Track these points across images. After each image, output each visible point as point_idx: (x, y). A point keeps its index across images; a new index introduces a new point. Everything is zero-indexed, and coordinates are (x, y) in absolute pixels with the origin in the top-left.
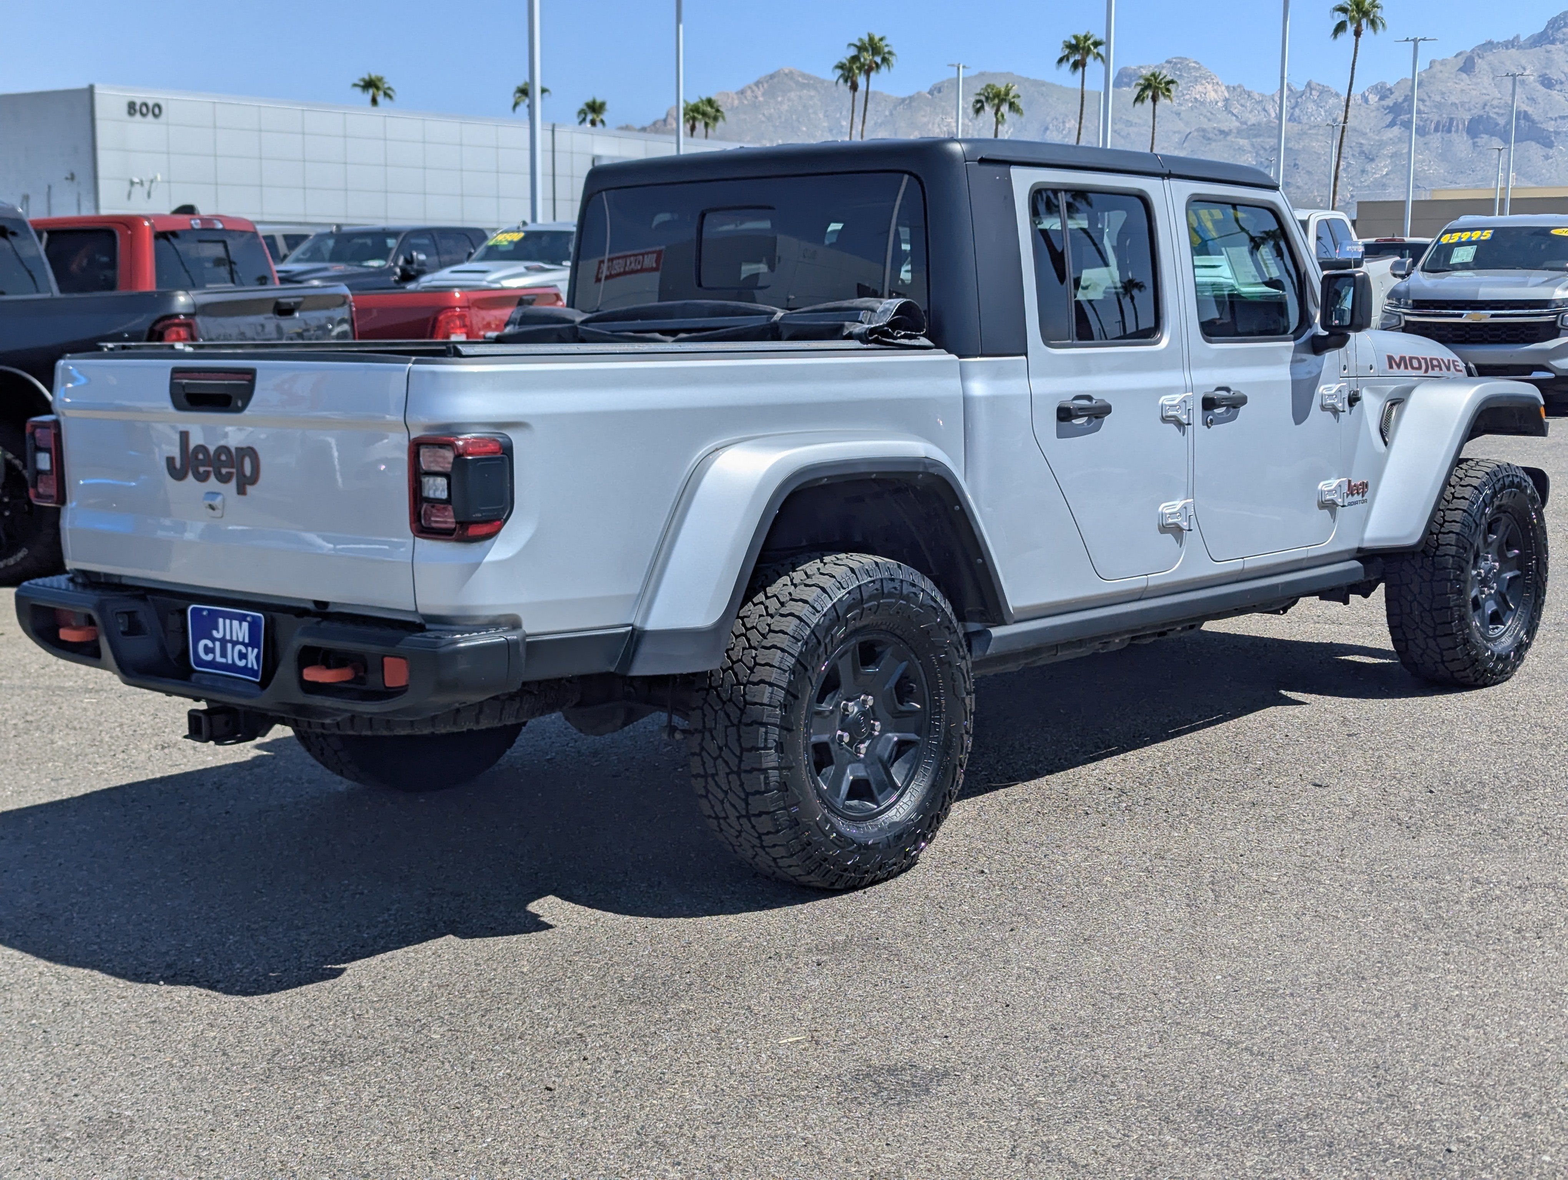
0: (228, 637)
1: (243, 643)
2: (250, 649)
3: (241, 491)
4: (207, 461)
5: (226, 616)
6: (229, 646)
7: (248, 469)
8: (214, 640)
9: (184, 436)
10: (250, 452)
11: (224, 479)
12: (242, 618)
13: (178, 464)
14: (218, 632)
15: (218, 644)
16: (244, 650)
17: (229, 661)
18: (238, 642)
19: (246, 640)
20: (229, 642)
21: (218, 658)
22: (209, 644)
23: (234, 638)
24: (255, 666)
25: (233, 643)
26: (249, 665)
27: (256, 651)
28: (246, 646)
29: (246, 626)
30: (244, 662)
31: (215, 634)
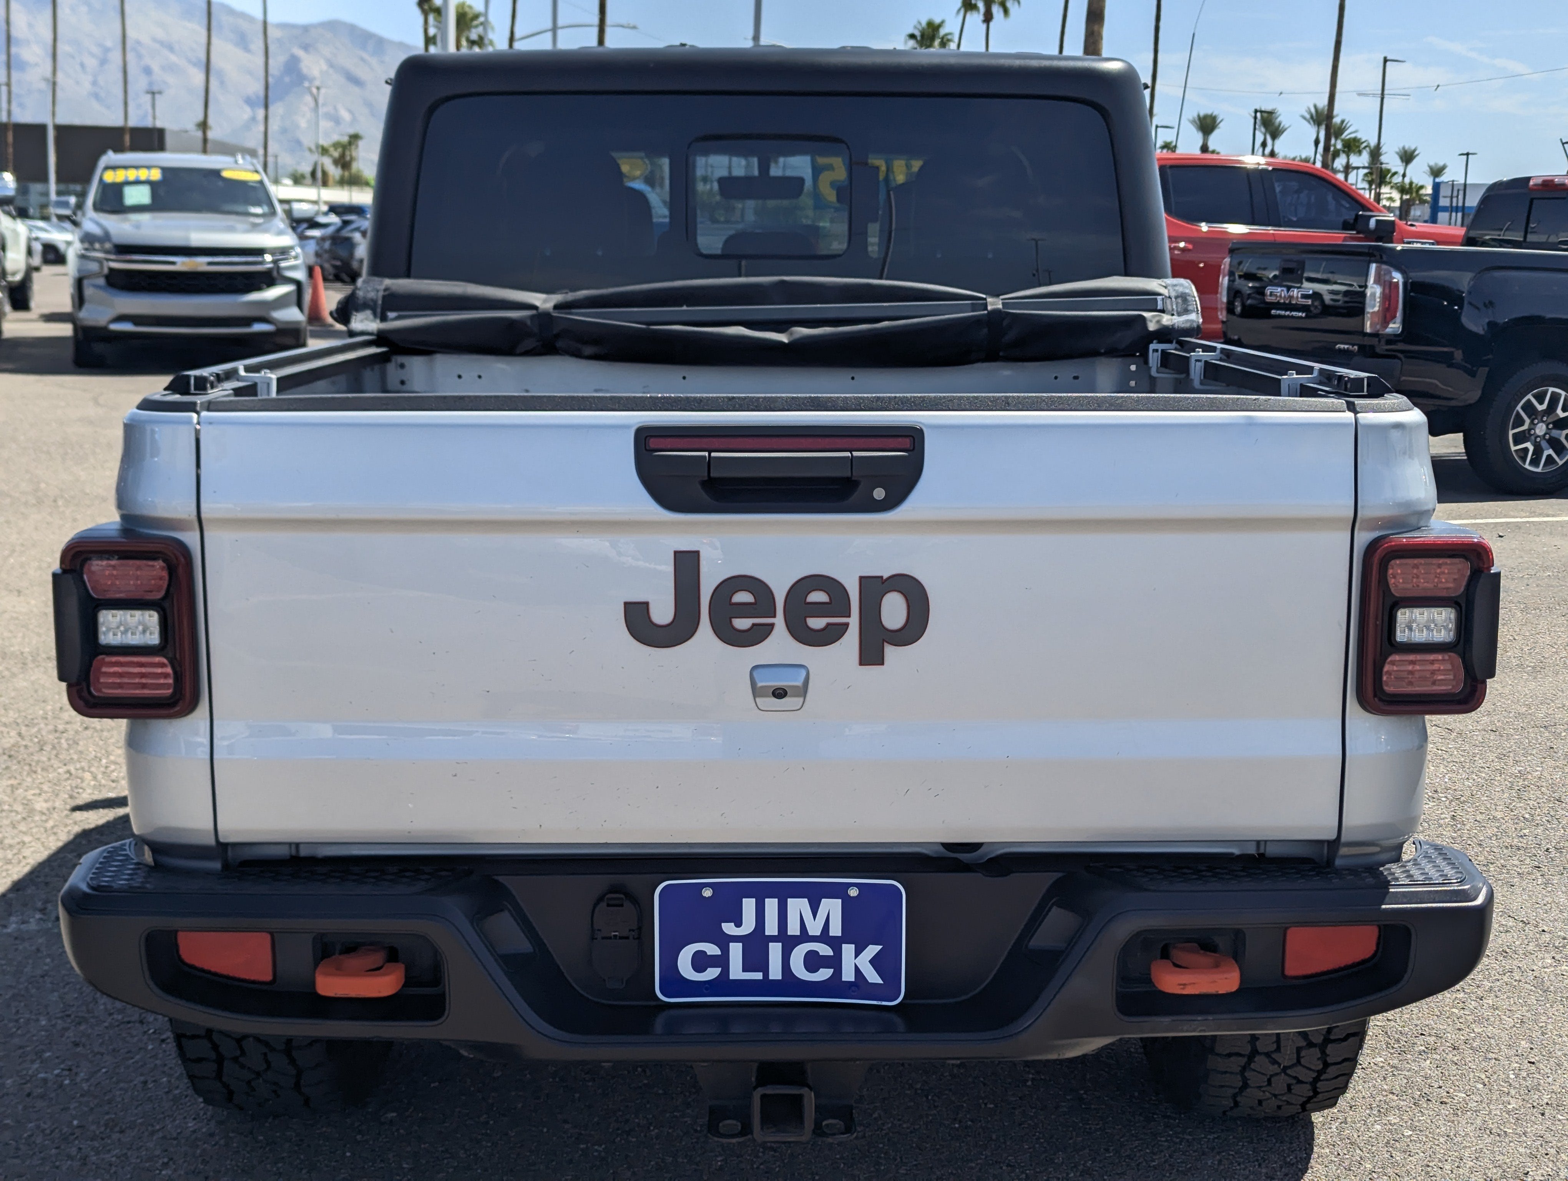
0: (772, 929)
1: (825, 938)
2: (848, 950)
3: (872, 657)
5: (760, 894)
6: (775, 948)
7: (894, 619)
8: (724, 941)
9: (686, 563)
11: (814, 638)
14: (739, 924)
15: (735, 947)
16: (824, 950)
17: (775, 972)
18: (804, 937)
19: (836, 930)
20: (773, 939)
21: (736, 972)
22: (712, 949)
23: (793, 929)
24: (873, 977)
25: (789, 943)
26: (848, 975)
27: (873, 950)
28: (836, 944)
29: (832, 907)
30: (824, 974)
31: (729, 928)
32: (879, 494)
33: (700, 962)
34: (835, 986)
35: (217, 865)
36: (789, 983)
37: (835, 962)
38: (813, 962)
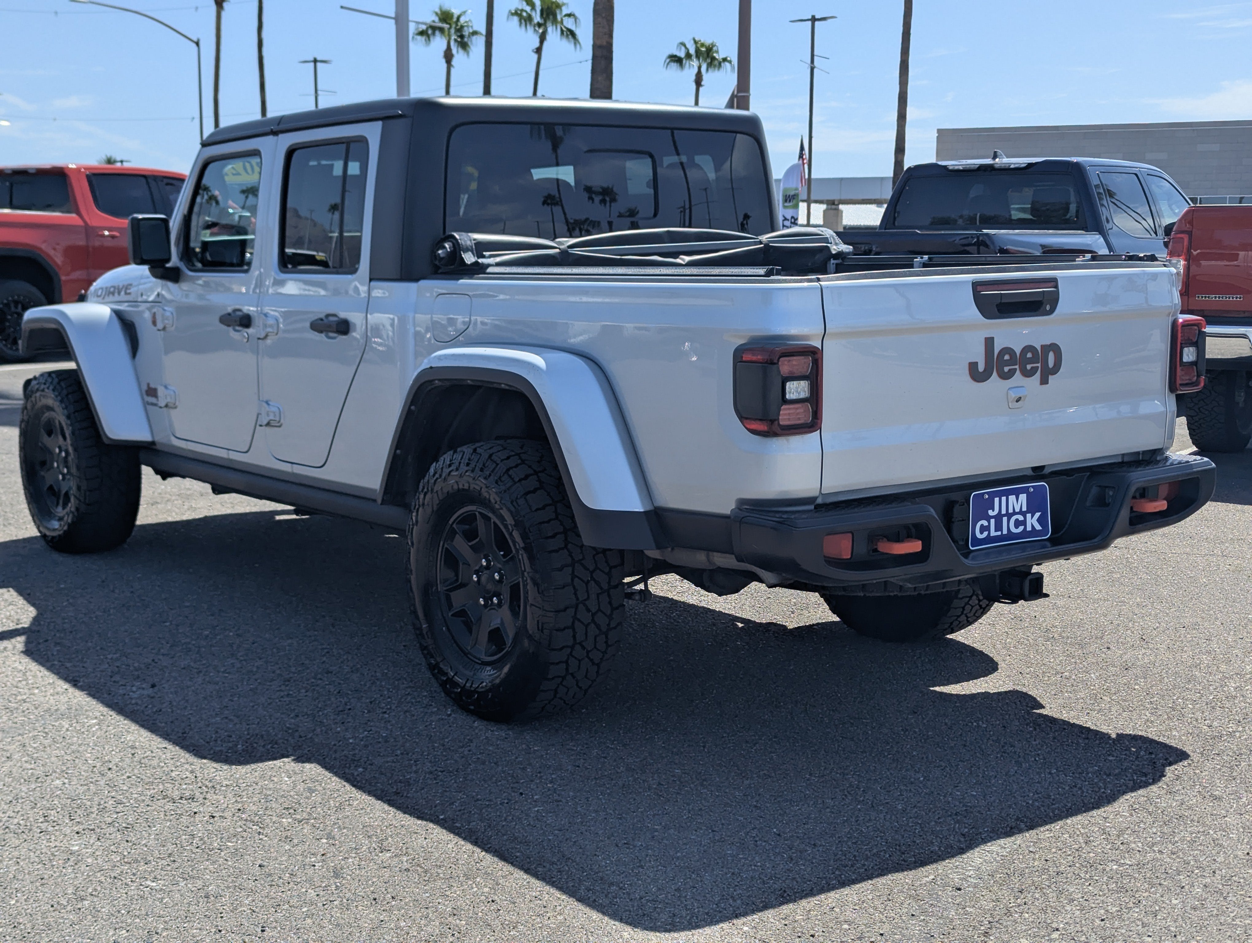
0: (1004, 512)
1: (1021, 512)
2: (1029, 516)
3: (1044, 381)
4: (1013, 360)
5: (1000, 494)
6: (1005, 519)
7: (1051, 363)
8: (988, 518)
9: (989, 342)
10: (1055, 348)
11: (1027, 374)
12: (1017, 493)
13: (981, 368)
14: (993, 511)
15: (993, 521)
16: (1021, 518)
17: (1005, 532)
18: (1015, 513)
19: (1024, 509)
20: (1004, 515)
21: (993, 533)
22: (985, 523)
23: (1011, 511)
24: (1038, 527)
25: (1009, 516)
26: (1029, 528)
27: (1038, 515)
28: (1023, 514)
29: (1023, 497)
30: (1021, 528)
31: (991, 513)
32: (1048, 308)
33: (983, 529)
34: (1025, 534)
35: (812, 507)
36: (1010, 536)
37: (1024, 523)
38: (1018, 524)
